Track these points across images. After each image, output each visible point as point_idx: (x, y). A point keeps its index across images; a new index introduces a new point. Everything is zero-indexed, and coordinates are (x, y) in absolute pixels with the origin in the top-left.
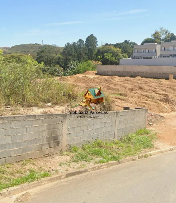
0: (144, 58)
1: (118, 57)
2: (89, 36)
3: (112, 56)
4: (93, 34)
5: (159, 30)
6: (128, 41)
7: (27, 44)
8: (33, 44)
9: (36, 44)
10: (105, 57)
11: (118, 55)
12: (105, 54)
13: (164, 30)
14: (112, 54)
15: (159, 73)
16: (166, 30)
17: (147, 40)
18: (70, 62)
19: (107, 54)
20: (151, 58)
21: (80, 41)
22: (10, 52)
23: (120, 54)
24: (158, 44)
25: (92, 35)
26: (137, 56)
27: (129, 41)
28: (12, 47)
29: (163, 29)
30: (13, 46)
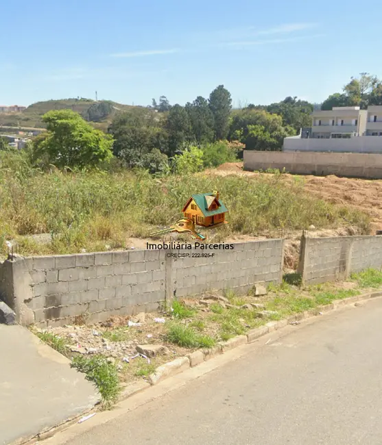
0: (334, 136)
1: (276, 133)
2: (215, 90)
3: (264, 131)
4: (223, 86)
5: (359, 78)
6: (293, 99)
7: (64, 98)
8: (76, 100)
9: (84, 100)
10: (250, 132)
11: (275, 129)
12: (250, 127)
13: (369, 79)
14: (263, 127)
15: (367, 167)
16: (374, 77)
17: (335, 98)
18: (181, 142)
19: (253, 126)
20: (348, 136)
21: (200, 99)
22: (26, 117)
23: (281, 127)
24: (361, 109)
25: (221, 88)
26: (318, 133)
27: (296, 97)
28: (30, 106)
29: (367, 76)
30: (33, 103)
